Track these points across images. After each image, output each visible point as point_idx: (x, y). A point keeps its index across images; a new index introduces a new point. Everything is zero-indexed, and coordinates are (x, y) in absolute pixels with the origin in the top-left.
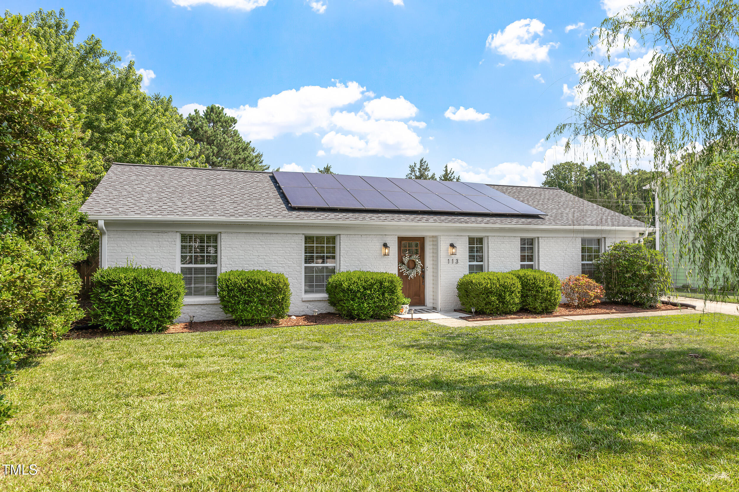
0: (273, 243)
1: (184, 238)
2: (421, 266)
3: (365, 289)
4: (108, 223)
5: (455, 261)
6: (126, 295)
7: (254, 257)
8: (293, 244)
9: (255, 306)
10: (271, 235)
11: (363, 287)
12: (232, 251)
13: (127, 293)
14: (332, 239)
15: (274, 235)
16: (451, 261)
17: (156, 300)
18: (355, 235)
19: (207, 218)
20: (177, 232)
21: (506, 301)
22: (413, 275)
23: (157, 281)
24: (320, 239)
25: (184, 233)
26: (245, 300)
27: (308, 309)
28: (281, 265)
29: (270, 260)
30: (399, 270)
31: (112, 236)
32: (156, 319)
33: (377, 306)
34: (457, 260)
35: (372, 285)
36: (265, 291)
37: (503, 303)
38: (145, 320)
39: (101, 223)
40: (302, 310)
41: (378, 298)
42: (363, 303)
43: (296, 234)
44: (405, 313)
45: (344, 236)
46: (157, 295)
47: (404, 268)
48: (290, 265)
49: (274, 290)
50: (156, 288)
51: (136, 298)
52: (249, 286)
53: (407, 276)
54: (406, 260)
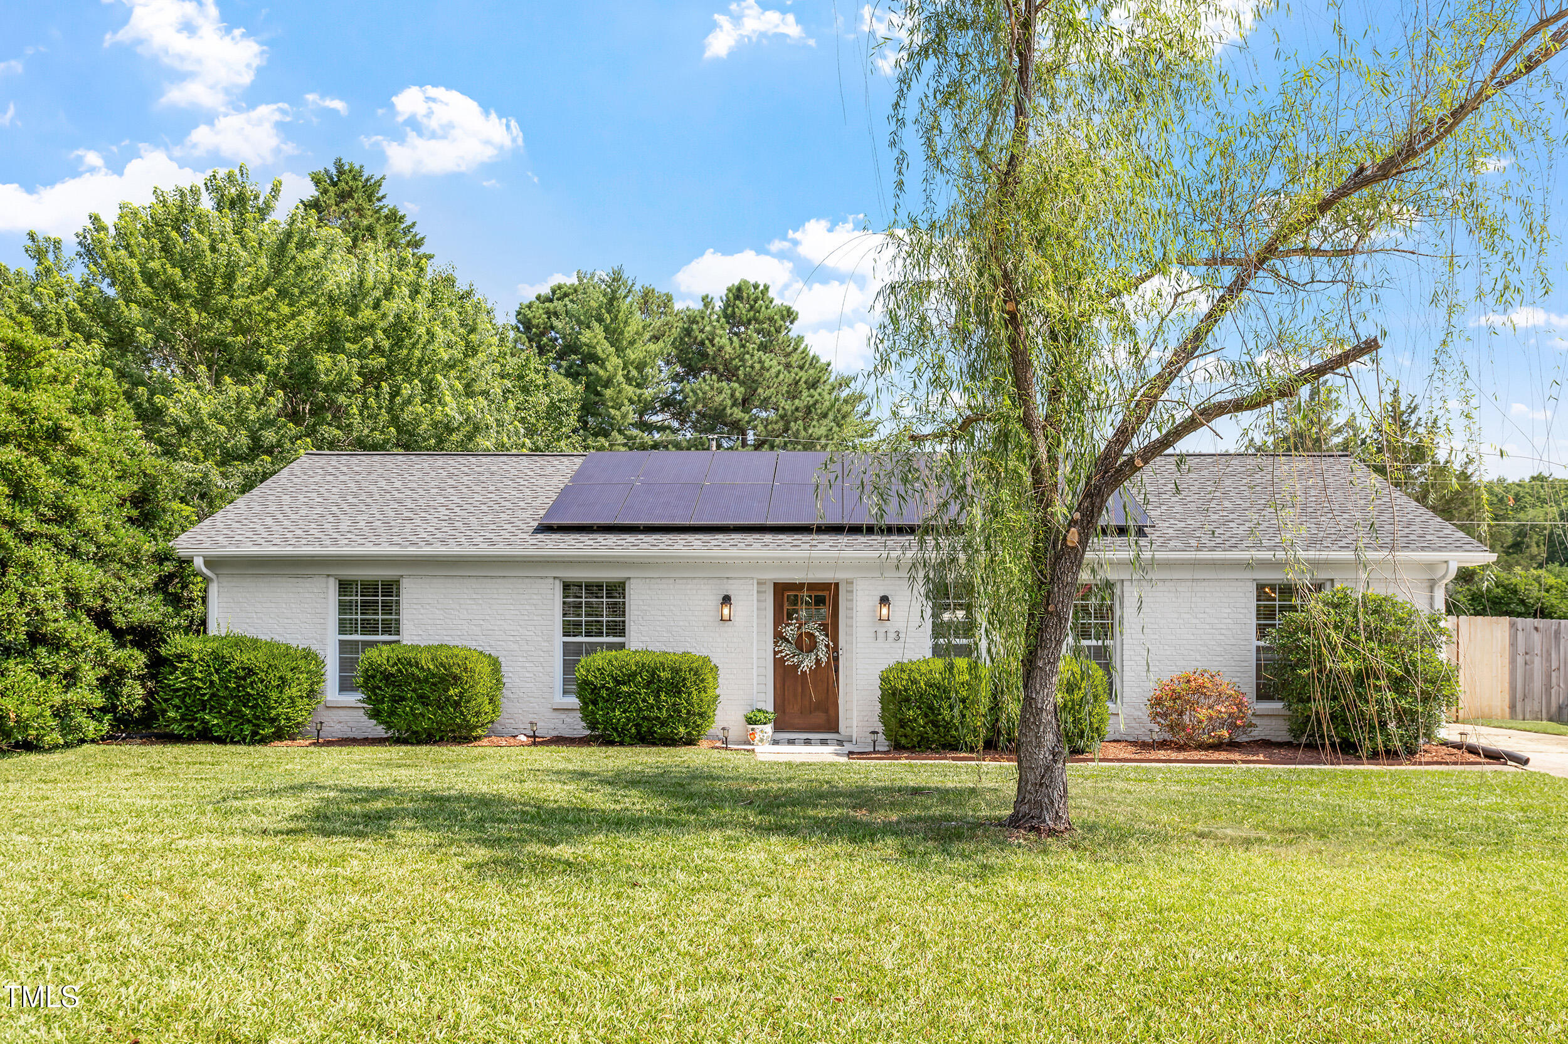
0: (496, 596)
1: (344, 586)
2: (827, 646)
3: (618, 683)
4: (210, 563)
5: (891, 635)
6: (195, 679)
7: (463, 622)
8: (535, 597)
9: (411, 708)
10: (494, 580)
11: (615, 680)
12: (422, 611)
13: (199, 675)
14: (617, 589)
15: (499, 581)
16: (881, 635)
17: (244, 687)
18: (661, 578)
19: (369, 549)
20: (328, 576)
21: (943, 719)
22: (807, 663)
23: (243, 658)
24: (594, 588)
25: (342, 578)
26: (395, 696)
27: (564, 726)
28: (511, 638)
29: (491, 627)
30: (775, 653)
31: (225, 584)
32: (249, 721)
33: (644, 718)
34: (898, 633)
35: (634, 675)
36: (426, 680)
37: (935, 724)
38: (230, 722)
39: (199, 562)
40: (552, 726)
41: (644, 701)
42: (614, 710)
43: (541, 578)
44: (761, 740)
45: (639, 581)
46: (245, 680)
47: (786, 650)
48: (529, 638)
49: (443, 679)
50: (244, 669)
51: (212, 682)
52: (399, 671)
53: (795, 667)
54: (790, 631)
